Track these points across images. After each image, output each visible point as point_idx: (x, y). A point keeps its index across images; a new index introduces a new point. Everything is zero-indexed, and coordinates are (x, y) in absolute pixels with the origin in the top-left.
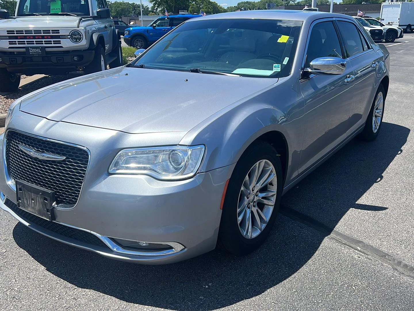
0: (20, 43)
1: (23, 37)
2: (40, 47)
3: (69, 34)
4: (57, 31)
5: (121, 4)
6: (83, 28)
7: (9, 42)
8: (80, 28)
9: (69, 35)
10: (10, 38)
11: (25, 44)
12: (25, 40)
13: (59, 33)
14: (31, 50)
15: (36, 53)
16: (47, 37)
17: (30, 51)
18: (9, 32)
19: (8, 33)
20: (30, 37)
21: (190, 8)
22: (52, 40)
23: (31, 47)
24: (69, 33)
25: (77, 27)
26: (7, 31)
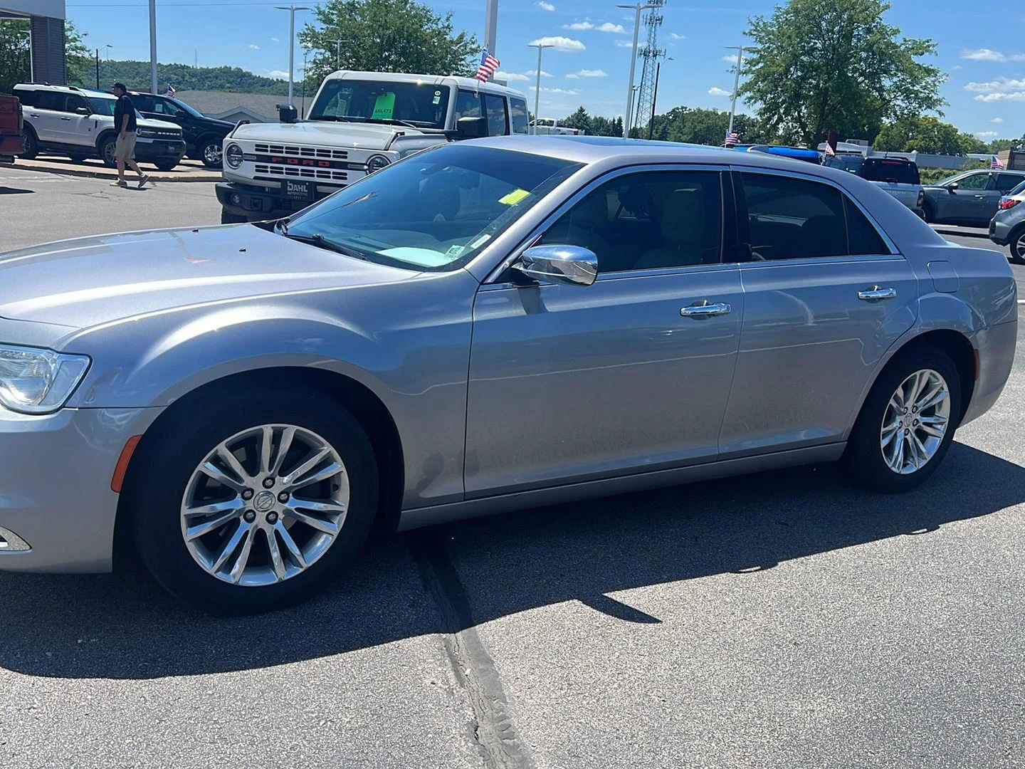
0: (274, 170)
1: (281, 160)
2: (307, 182)
3: (364, 162)
4: (343, 154)
5: (707, 114)
6: (395, 152)
7: (257, 166)
8: (389, 151)
9: (365, 164)
10: (260, 158)
11: (282, 173)
12: (284, 166)
13: (346, 157)
14: (290, 187)
15: (297, 194)
16: (324, 164)
17: (289, 189)
18: (260, 147)
19: (257, 150)
20: (293, 161)
21: (880, 135)
22: (332, 170)
23: (292, 181)
24: (367, 158)
25: (385, 150)
26: (257, 146)
